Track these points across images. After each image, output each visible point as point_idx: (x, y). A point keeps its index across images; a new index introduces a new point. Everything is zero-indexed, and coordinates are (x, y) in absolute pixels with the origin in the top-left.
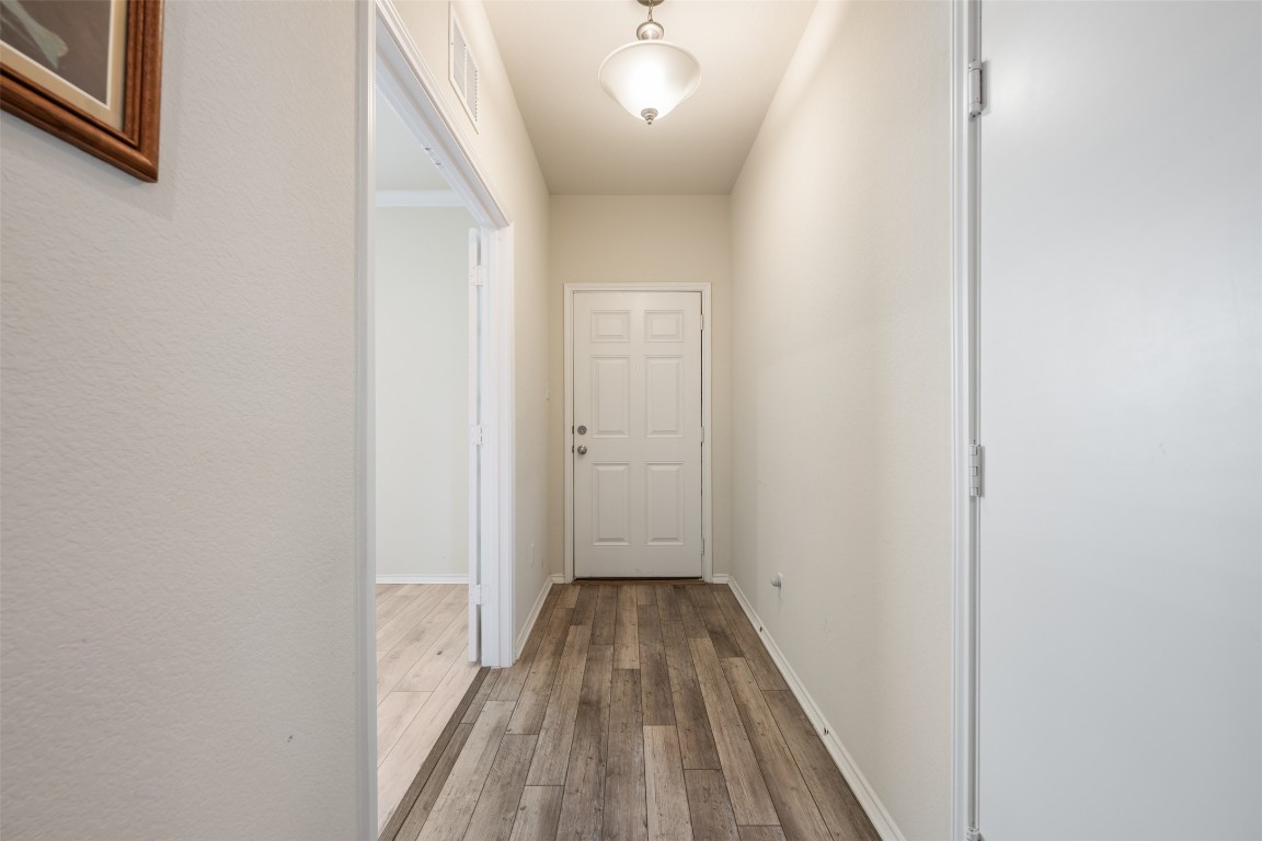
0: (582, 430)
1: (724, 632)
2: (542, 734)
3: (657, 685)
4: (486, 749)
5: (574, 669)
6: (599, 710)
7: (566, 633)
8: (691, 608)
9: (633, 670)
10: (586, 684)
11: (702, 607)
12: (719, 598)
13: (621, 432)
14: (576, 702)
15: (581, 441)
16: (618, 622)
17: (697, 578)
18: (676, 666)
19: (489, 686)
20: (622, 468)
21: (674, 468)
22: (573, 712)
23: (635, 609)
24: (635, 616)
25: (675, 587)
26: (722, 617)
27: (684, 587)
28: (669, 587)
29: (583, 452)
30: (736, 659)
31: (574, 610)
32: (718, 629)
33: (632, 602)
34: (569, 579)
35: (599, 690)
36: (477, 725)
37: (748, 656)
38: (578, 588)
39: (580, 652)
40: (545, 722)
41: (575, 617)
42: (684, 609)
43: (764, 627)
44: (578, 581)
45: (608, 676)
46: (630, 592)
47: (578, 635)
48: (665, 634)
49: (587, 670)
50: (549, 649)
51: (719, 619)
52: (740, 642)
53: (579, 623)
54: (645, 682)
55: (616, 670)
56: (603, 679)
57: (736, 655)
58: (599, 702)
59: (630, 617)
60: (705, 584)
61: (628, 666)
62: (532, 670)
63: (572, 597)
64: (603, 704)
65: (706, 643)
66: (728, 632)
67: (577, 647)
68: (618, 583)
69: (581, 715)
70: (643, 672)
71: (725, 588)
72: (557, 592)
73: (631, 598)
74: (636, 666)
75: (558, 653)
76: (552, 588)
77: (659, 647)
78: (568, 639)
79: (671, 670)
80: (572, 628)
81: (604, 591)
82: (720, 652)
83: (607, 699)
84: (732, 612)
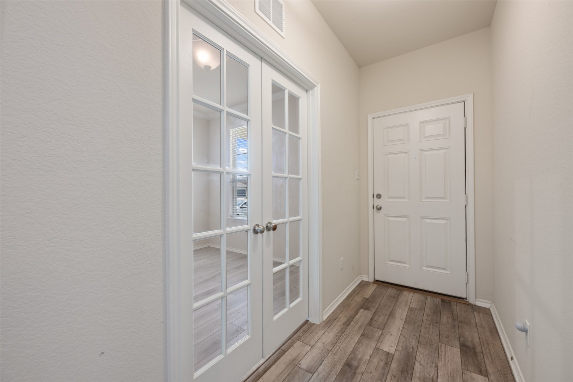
0: (379, 196)
1: (474, 348)
2: (315, 375)
3: (402, 372)
4: (283, 371)
5: (351, 338)
6: (355, 373)
7: (357, 312)
8: (450, 320)
9: (388, 354)
10: (353, 352)
11: (461, 322)
12: (478, 318)
13: (403, 198)
14: (343, 362)
15: (378, 202)
16: (391, 315)
17: (463, 299)
18: (422, 362)
19: (303, 332)
20: (404, 219)
21: (444, 222)
22: (339, 368)
23: (407, 309)
24: (405, 314)
25: (443, 301)
26: (476, 335)
27: (450, 302)
28: (438, 300)
29: (379, 209)
30: (479, 376)
31: (367, 299)
32: (470, 345)
33: (407, 304)
34: (372, 280)
35: (361, 359)
36: (287, 353)
37: (492, 377)
38: (376, 285)
39: (360, 327)
40: (321, 368)
41: (366, 305)
42: (444, 319)
43: (514, 357)
44: (377, 282)
45: (370, 352)
46: (407, 296)
47: (364, 316)
48: (422, 334)
49: (359, 342)
50: (343, 319)
51: (473, 336)
52: (487, 362)
53: (367, 309)
54: (394, 365)
55: (377, 349)
56: (366, 351)
57: (481, 373)
58: (357, 368)
59: (402, 313)
60: (469, 304)
61: (386, 349)
62: (328, 331)
63: (369, 291)
64: (359, 371)
65: (452, 355)
66: (478, 349)
67: (359, 324)
68: (402, 288)
69: (343, 372)
70: (396, 357)
71: (486, 312)
72: (363, 285)
73: (407, 301)
74: (392, 351)
75: (347, 324)
76: (361, 283)
77: (414, 342)
78: (357, 317)
79: (417, 364)
80: (362, 310)
81: (391, 291)
82: (465, 366)
83: (362, 368)
84: (488, 333)
